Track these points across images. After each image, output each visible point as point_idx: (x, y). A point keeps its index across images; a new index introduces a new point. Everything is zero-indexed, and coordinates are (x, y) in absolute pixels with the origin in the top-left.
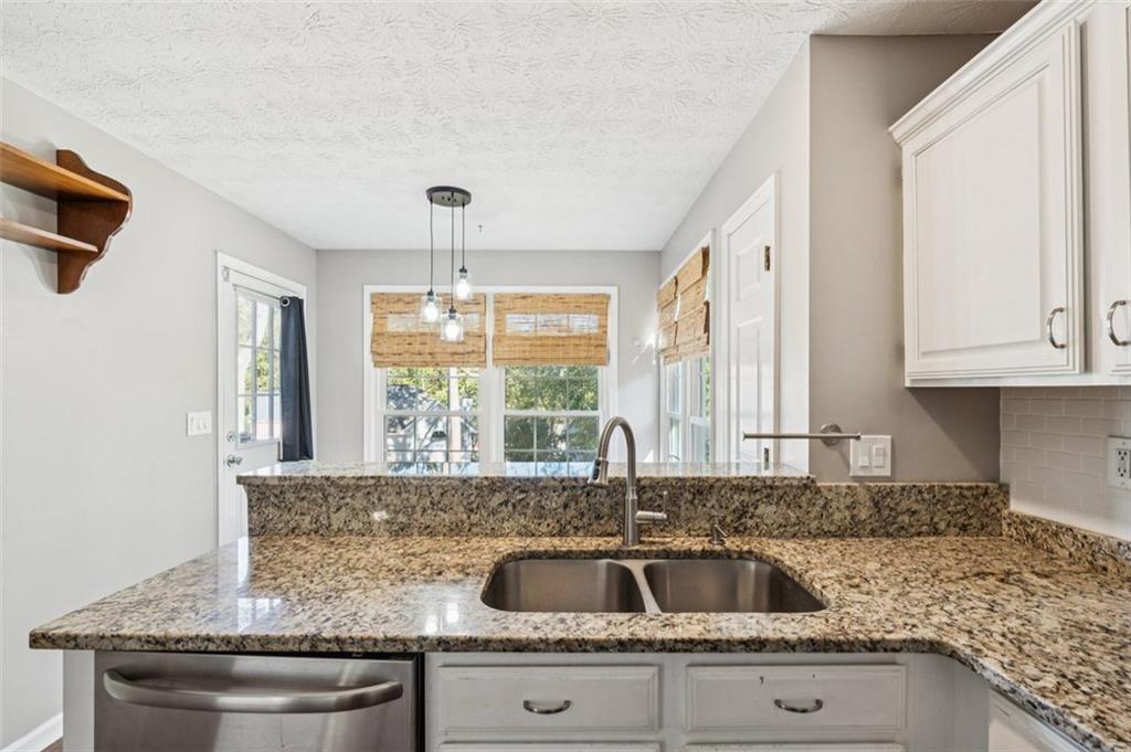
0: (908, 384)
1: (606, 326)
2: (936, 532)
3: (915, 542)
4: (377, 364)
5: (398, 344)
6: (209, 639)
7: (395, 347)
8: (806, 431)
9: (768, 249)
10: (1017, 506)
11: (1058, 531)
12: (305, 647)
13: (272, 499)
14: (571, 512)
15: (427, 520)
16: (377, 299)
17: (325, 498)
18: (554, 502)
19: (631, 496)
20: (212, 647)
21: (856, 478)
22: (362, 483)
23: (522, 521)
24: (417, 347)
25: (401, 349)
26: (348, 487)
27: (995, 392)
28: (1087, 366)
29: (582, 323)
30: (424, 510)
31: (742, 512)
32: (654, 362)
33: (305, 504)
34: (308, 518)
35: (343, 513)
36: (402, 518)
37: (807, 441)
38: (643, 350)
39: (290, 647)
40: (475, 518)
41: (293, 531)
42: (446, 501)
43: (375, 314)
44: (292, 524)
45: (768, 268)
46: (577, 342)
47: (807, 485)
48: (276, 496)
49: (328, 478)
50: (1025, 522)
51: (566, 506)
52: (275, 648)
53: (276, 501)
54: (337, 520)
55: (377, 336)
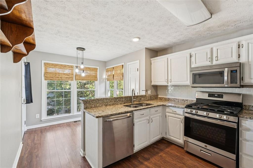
0: (152, 85)
1: (97, 74)
2: (154, 99)
3: (153, 100)
4: (45, 79)
5: (52, 75)
6: (116, 113)
7: (52, 76)
8: (145, 90)
9: (138, 69)
10: (159, 96)
11: (163, 98)
12: (125, 112)
13: (88, 103)
14: (125, 101)
15: (110, 104)
16: (45, 64)
17: (96, 102)
18: (124, 100)
19: (132, 98)
20: (117, 114)
21: (148, 95)
22: (102, 99)
23: (120, 102)
24: (57, 76)
25: (53, 76)
26: (99, 100)
27: (157, 86)
28: (168, 84)
29: (93, 73)
30: (109, 102)
31: (140, 99)
32: (105, 81)
33: (93, 103)
34: (94, 105)
35: (98, 104)
36: (106, 104)
37: (145, 91)
38: (103, 78)
39: (124, 113)
40: (115, 103)
41: (91, 107)
42: (112, 101)
43: (45, 67)
44: (91, 106)
45: (138, 71)
46: (92, 76)
47: (146, 96)
48: (89, 102)
49: (97, 99)
50: (160, 98)
51: (125, 100)
52: (122, 113)
53: (89, 103)
54: (98, 105)
55: (46, 73)
